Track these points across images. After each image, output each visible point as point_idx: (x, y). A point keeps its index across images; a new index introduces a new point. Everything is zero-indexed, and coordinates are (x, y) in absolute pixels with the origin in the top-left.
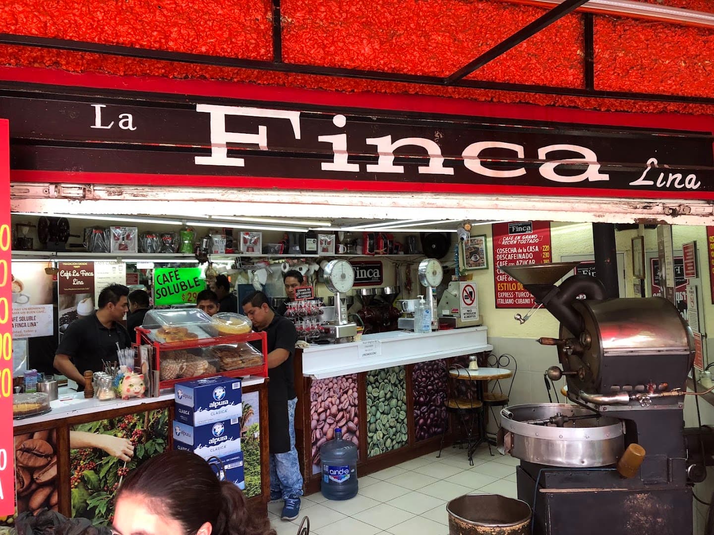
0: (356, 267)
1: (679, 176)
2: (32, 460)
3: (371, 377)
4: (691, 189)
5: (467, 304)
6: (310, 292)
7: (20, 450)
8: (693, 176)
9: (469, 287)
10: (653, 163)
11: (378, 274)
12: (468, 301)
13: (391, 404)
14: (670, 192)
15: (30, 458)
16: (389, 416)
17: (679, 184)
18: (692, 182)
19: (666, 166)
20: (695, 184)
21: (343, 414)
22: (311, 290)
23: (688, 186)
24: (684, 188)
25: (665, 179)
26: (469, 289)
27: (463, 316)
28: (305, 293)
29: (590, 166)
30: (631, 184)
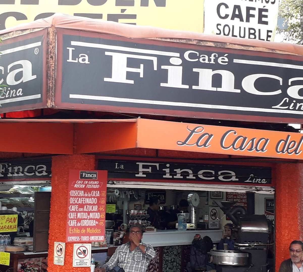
0: (151, 193)
1: (260, 180)
2: (45, 267)
3: (165, 250)
4: (264, 183)
5: (213, 219)
6: (140, 207)
7: (42, 262)
8: (264, 180)
9: (214, 210)
10: (252, 176)
11: (163, 198)
12: (214, 218)
13: (174, 265)
14: (257, 184)
15: (45, 266)
16: (172, 270)
17: (260, 182)
18: (264, 181)
19: (256, 177)
20: (265, 182)
21: (152, 266)
22: (141, 206)
23: (263, 182)
24: (262, 183)
25: (255, 180)
26: (214, 211)
27: (210, 225)
28: (139, 207)
29: (233, 177)
30: (245, 181)
